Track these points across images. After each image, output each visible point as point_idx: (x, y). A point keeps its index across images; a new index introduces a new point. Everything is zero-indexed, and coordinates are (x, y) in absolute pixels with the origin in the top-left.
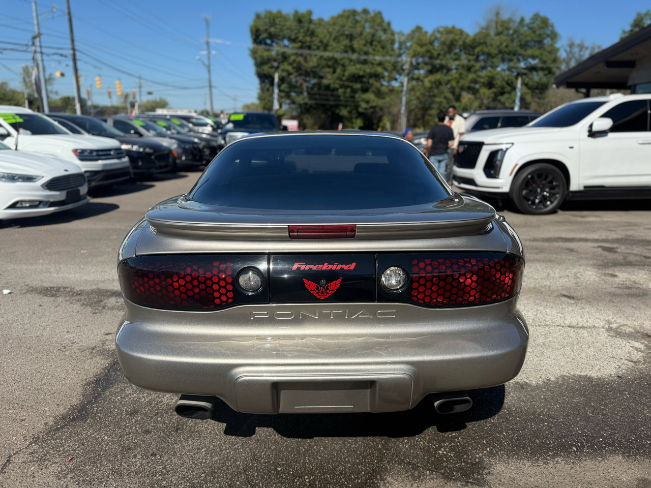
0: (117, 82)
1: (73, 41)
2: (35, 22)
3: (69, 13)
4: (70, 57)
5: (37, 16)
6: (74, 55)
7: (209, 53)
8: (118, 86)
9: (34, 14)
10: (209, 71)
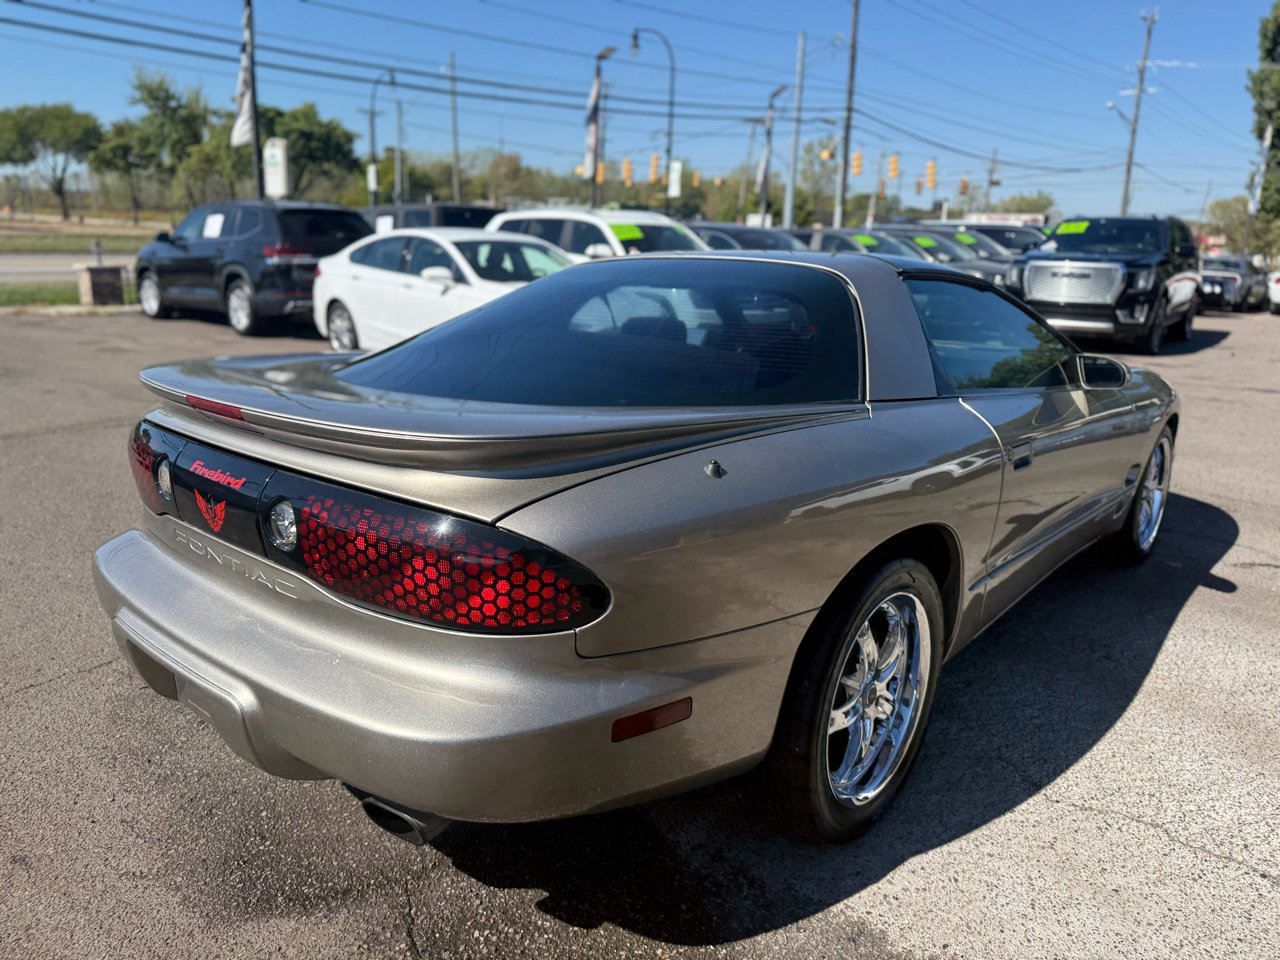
0: (929, 164)
1: (851, 93)
2: (798, 67)
3: (854, 47)
4: (841, 124)
5: (804, 55)
6: (849, 119)
7: (1142, 91)
8: (929, 171)
9: (799, 54)
10: (1134, 132)
